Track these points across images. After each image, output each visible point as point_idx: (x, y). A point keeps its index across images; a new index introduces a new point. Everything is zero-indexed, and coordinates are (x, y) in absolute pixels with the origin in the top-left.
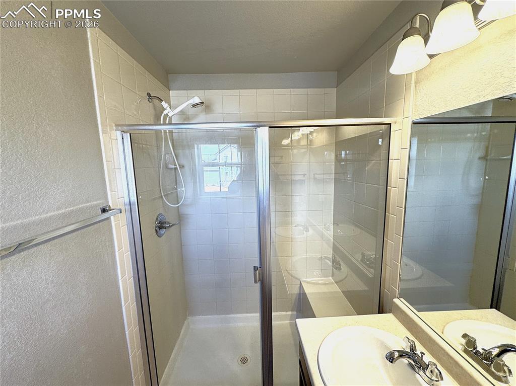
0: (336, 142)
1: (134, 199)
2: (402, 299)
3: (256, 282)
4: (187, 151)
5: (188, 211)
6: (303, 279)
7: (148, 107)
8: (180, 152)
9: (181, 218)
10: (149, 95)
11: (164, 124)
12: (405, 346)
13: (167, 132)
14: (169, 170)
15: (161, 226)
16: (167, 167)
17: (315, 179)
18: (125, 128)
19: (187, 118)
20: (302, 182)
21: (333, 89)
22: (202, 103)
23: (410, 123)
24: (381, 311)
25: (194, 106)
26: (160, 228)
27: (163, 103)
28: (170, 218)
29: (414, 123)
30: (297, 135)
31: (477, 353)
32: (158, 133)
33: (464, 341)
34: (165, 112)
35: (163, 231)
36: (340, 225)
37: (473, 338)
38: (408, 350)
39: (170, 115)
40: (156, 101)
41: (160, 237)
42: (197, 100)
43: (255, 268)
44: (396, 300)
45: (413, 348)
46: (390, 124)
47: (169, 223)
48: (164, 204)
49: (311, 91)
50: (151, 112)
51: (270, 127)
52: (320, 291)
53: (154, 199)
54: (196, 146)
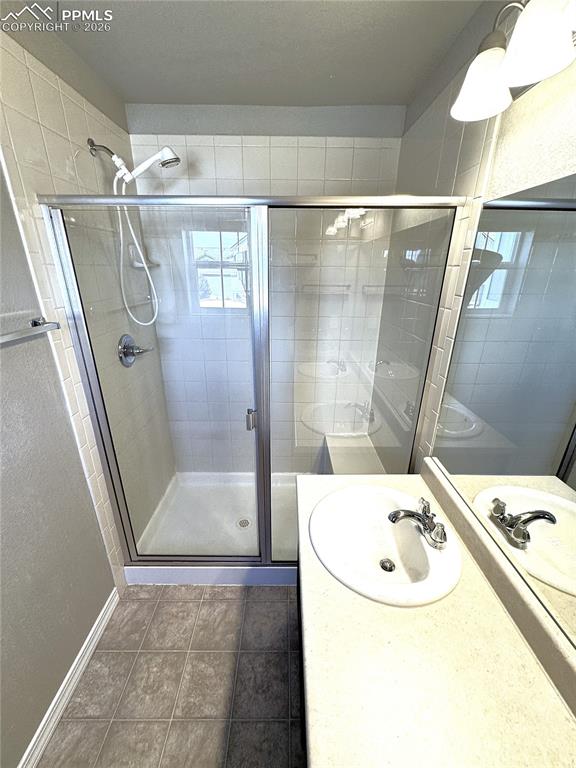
0: (392, 235)
1: (78, 310)
2: (435, 459)
3: (249, 429)
4: (163, 242)
5: (168, 332)
6: (329, 433)
7: (92, 163)
8: (152, 242)
9: (159, 344)
10: (91, 142)
11: (120, 196)
12: (417, 508)
13: (126, 208)
14: (136, 271)
15: (127, 351)
16: (132, 266)
17: (363, 293)
18: (54, 200)
19: (160, 186)
20: (343, 298)
21: (396, 139)
22: (177, 160)
23: (480, 207)
24: (411, 471)
25: (164, 164)
26: (126, 354)
27: (115, 158)
28: (141, 341)
29: (486, 207)
30: (341, 221)
31: (503, 519)
32: (111, 210)
33: (493, 506)
34: (119, 175)
35: (131, 359)
36: (392, 364)
37: (503, 503)
38: (420, 512)
39: (128, 178)
40: (103, 153)
41: (128, 367)
42: (168, 155)
43: (249, 411)
44: (427, 460)
45: (426, 509)
46: (455, 208)
47: (138, 348)
48: (131, 323)
49: (359, 142)
50: (99, 172)
51: (270, 207)
52: (345, 445)
53: (114, 312)
54: (183, 233)
